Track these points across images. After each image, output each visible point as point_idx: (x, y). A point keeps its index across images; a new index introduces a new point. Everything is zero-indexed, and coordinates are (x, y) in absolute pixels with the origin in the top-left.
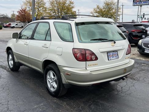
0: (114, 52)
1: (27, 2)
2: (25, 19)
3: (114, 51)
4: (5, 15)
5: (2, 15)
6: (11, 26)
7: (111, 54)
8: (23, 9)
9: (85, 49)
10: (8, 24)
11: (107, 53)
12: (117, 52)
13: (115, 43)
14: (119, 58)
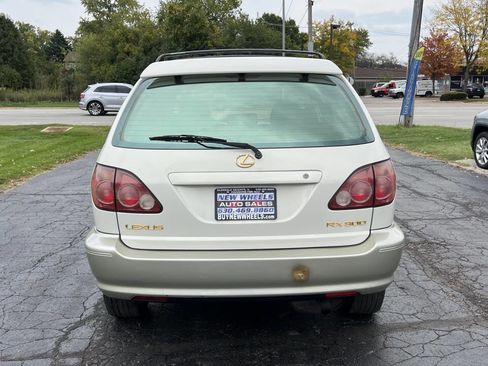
0: (253, 190)
1: (443, 11)
2: (440, 66)
3: (252, 188)
4: (389, 56)
5: (379, 59)
6: (391, 92)
7: (235, 197)
8: (435, 33)
9: (116, 168)
10: (386, 84)
11: (216, 192)
12: (275, 191)
13: (258, 156)
14: (276, 218)
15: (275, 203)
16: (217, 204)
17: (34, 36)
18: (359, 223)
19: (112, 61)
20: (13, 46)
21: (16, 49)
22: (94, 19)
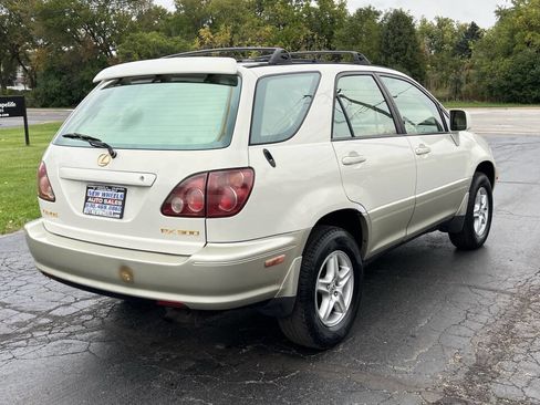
0: (110, 188)
7: (98, 194)
11: (88, 187)
12: (125, 191)
13: (114, 155)
14: (121, 217)
15: (124, 202)
16: (87, 198)
17: (452, 30)
18: (192, 233)
19: (508, 54)
20: (406, 45)
21: (410, 47)
22: (512, 5)
